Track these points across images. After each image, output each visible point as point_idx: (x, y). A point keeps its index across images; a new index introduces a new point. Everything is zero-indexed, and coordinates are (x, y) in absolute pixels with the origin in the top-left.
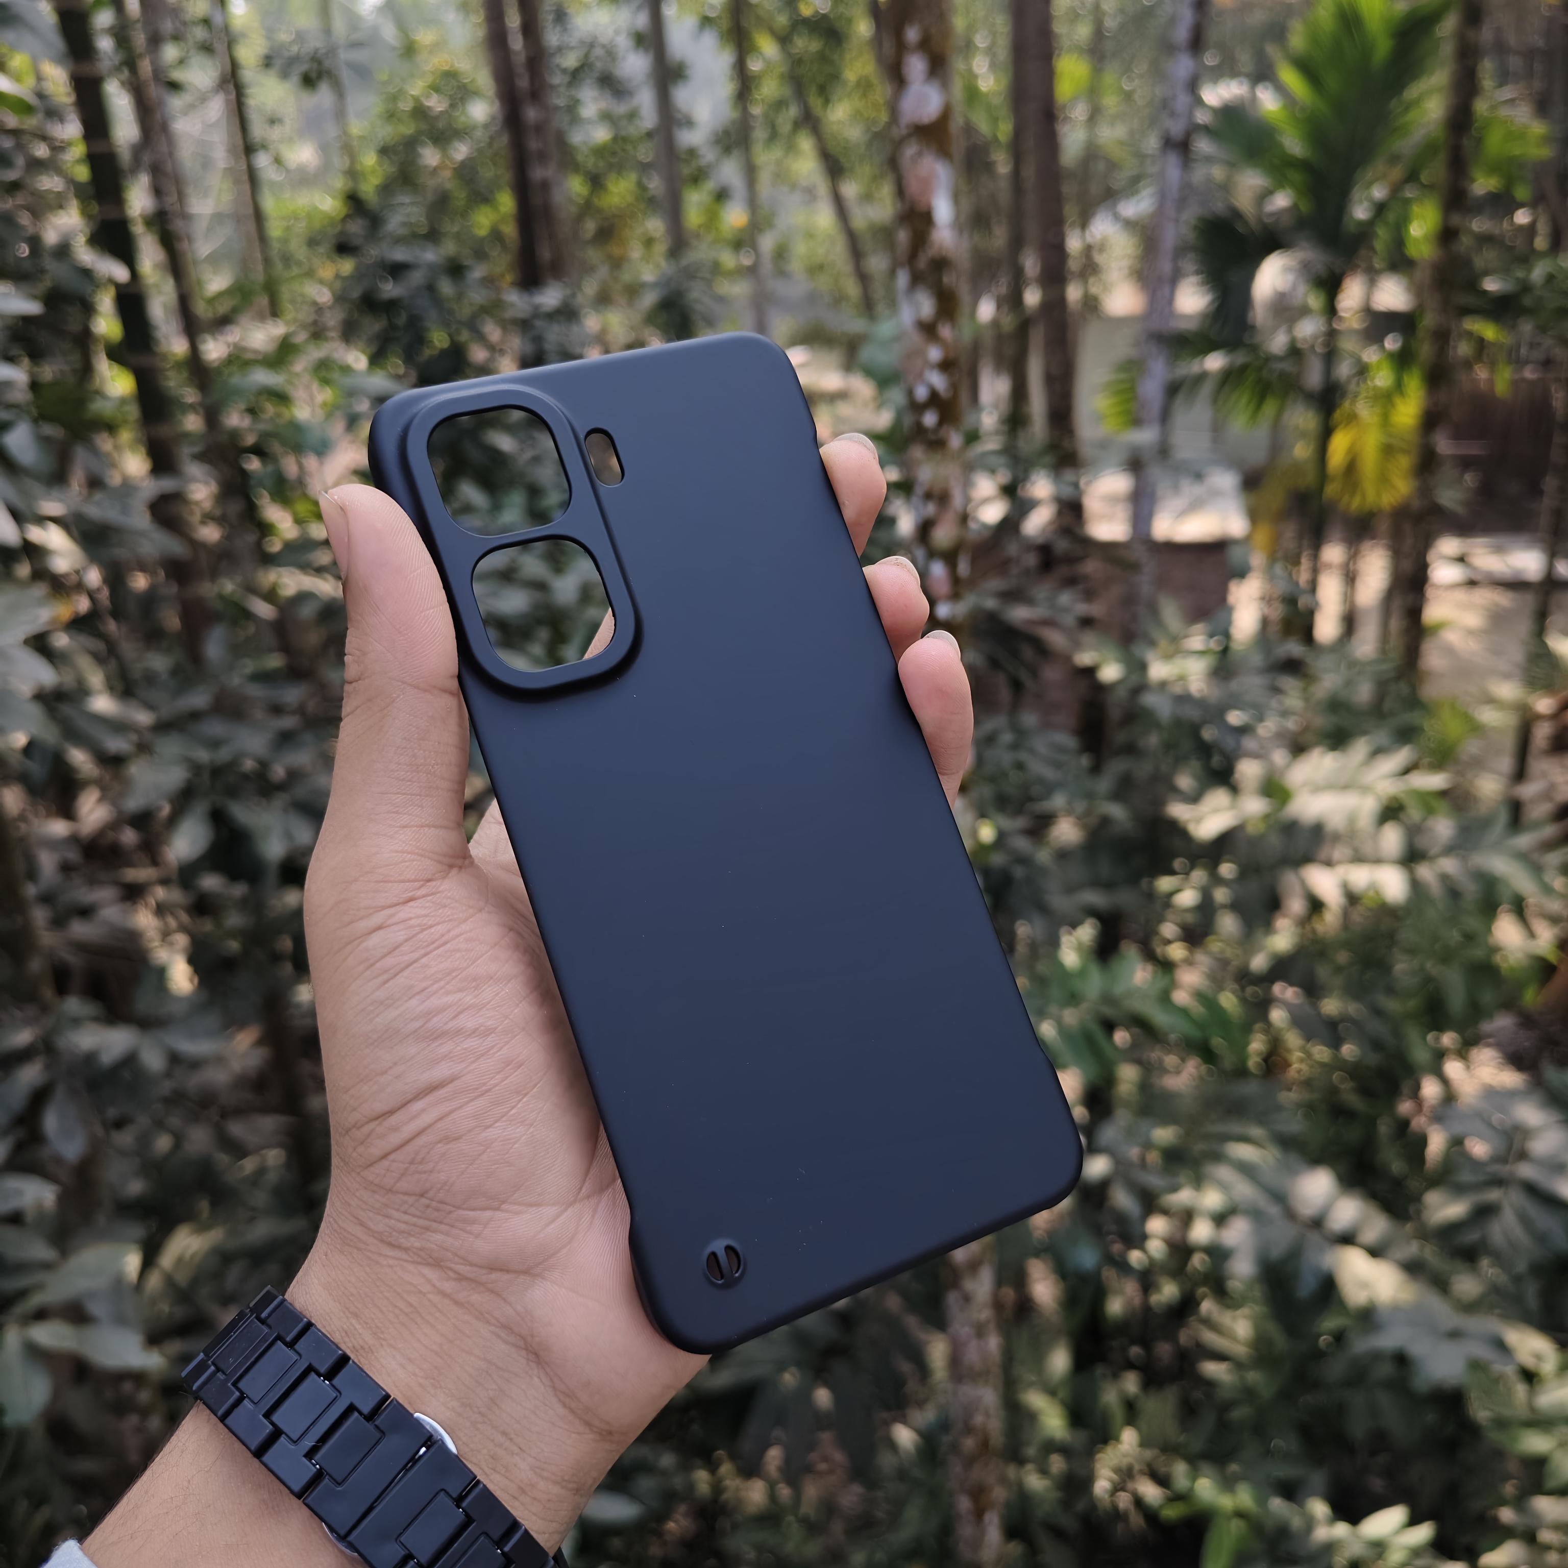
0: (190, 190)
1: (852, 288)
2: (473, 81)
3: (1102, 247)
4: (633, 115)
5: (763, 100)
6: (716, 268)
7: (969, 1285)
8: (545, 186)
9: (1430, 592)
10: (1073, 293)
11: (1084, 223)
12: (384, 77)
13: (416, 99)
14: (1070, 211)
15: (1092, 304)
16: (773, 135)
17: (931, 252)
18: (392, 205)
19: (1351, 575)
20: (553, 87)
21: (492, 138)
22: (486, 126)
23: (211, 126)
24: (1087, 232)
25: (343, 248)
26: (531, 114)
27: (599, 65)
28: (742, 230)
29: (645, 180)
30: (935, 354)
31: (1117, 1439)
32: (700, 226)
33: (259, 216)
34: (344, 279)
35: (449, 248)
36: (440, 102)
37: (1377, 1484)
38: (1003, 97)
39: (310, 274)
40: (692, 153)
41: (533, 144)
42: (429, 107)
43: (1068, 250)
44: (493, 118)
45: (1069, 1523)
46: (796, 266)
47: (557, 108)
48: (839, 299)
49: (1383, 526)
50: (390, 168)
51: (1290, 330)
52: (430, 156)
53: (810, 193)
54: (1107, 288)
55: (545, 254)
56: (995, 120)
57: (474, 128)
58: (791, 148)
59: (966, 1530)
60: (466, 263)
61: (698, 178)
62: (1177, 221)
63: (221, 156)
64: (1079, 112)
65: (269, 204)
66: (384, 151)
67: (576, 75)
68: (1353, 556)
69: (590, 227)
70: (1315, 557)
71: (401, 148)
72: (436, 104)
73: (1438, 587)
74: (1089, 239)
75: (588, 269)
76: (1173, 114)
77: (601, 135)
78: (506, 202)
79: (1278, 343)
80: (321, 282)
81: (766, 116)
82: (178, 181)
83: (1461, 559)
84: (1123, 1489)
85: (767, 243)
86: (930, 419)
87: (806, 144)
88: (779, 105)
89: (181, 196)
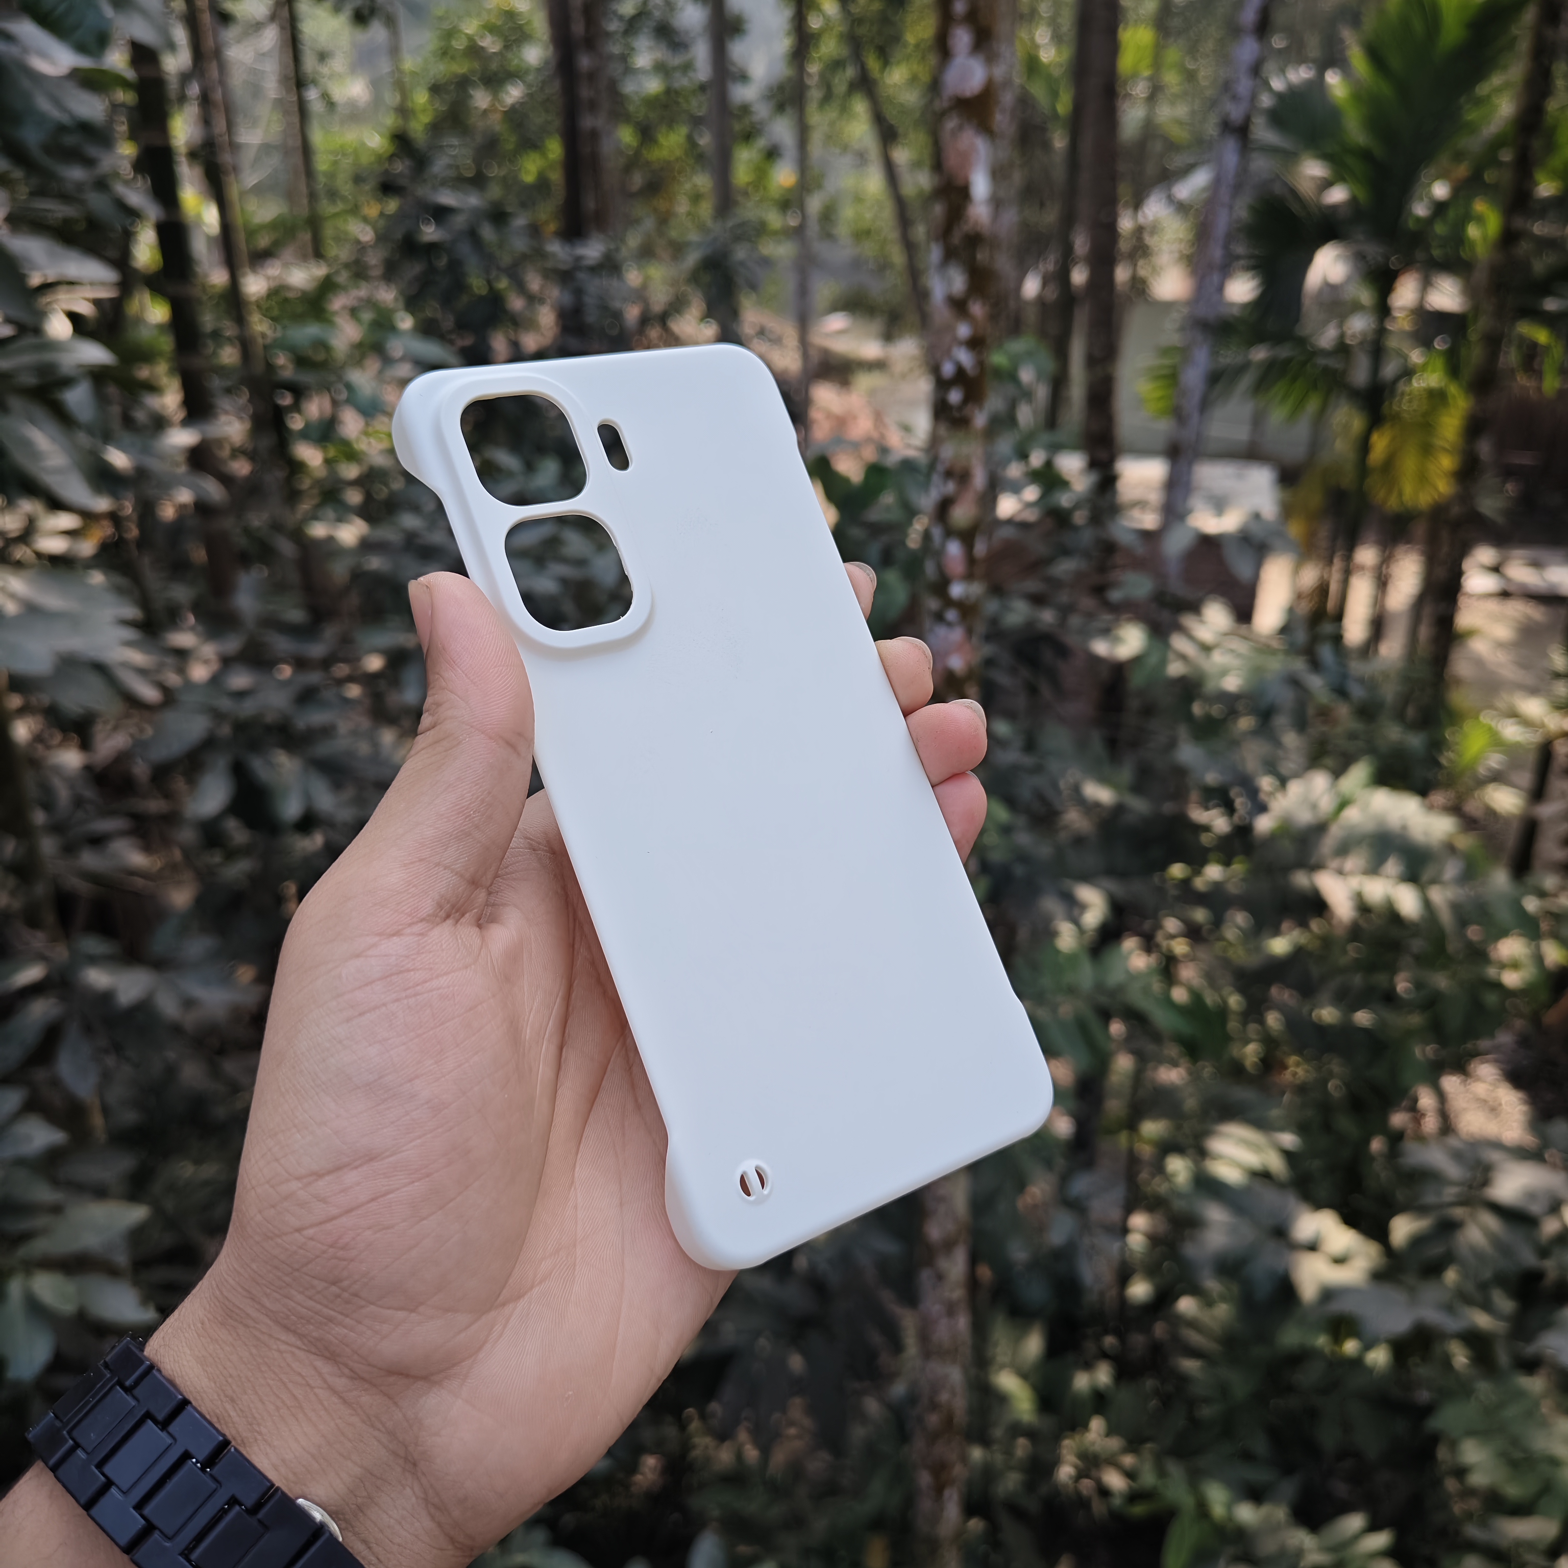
0: (239, 119)
1: (898, 257)
2: (529, 22)
3: (1155, 228)
4: (687, 67)
5: (820, 58)
6: (761, 229)
7: (943, 1264)
8: (594, 135)
9: (1462, 601)
10: (1122, 274)
11: (1137, 204)
12: (440, 12)
13: (470, 38)
14: (1124, 190)
15: (1139, 287)
16: (828, 97)
17: (966, 228)
18: (441, 147)
19: (1383, 578)
20: (608, 35)
21: (543, 82)
22: (538, 70)
23: (263, 55)
24: (1140, 214)
25: (388, 188)
26: (585, 62)
27: (657, 14)
28: (790, 190)
29: (696, 137)
30: (964, 331)
31: (1085, 1427)
32: (748, 184)
33: (306, 150)
34: (389, 217)
35: (495, 192)
36: (493, 43)
37: (1341, 1489)
38: (1064, 69)
39: (355, 210)
40: (745, 109)
41: (585, 92)
42: (482, 48)
43: (1119, 230)
44: (547, 63)
45: (1032, 1505)
46: (843, 230)
47: (611, 57)
48: (883, 266)
49: (1420, 529)
50: (441, 107)
51: (1341, 325)
52: (481, 99)
53: (861, 158)
54: (1156, 271)
55: (590, 204)
56: (1054, 94)
57: (527, 71)
58: (845, 110)
59: (926, 1504)
60: (509, 209)
61: (748, 136)
62: (1231, 208)
63: (272, 87)
64: (1140, 90)
65: (317, 137)
66: (435, 89)
67: (633, 25)
68: (1386, 560)
69: (637, 180)
70: (1348, 557)
71: (452, 87)
72: (492, 45)
73: (1471, 596)
74: (1141, 219)
75: (633, 222)
76: (1235, 98)
77: (653, 86)
78: (555, 149)
79: (1327, 338)
80: (365, 220)
81: (822, 75)
82: (229, 111)
83: (1496, 569)
84: (1087, 1476)
85: (815, 204)
86: (955, 396)
87: (860, 107)
88: (836, 65)
89: (230, 126)
